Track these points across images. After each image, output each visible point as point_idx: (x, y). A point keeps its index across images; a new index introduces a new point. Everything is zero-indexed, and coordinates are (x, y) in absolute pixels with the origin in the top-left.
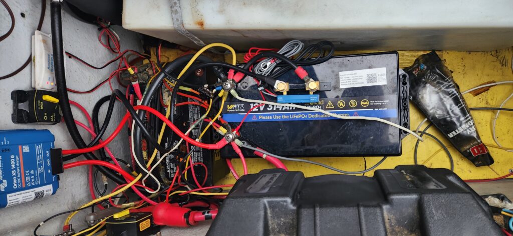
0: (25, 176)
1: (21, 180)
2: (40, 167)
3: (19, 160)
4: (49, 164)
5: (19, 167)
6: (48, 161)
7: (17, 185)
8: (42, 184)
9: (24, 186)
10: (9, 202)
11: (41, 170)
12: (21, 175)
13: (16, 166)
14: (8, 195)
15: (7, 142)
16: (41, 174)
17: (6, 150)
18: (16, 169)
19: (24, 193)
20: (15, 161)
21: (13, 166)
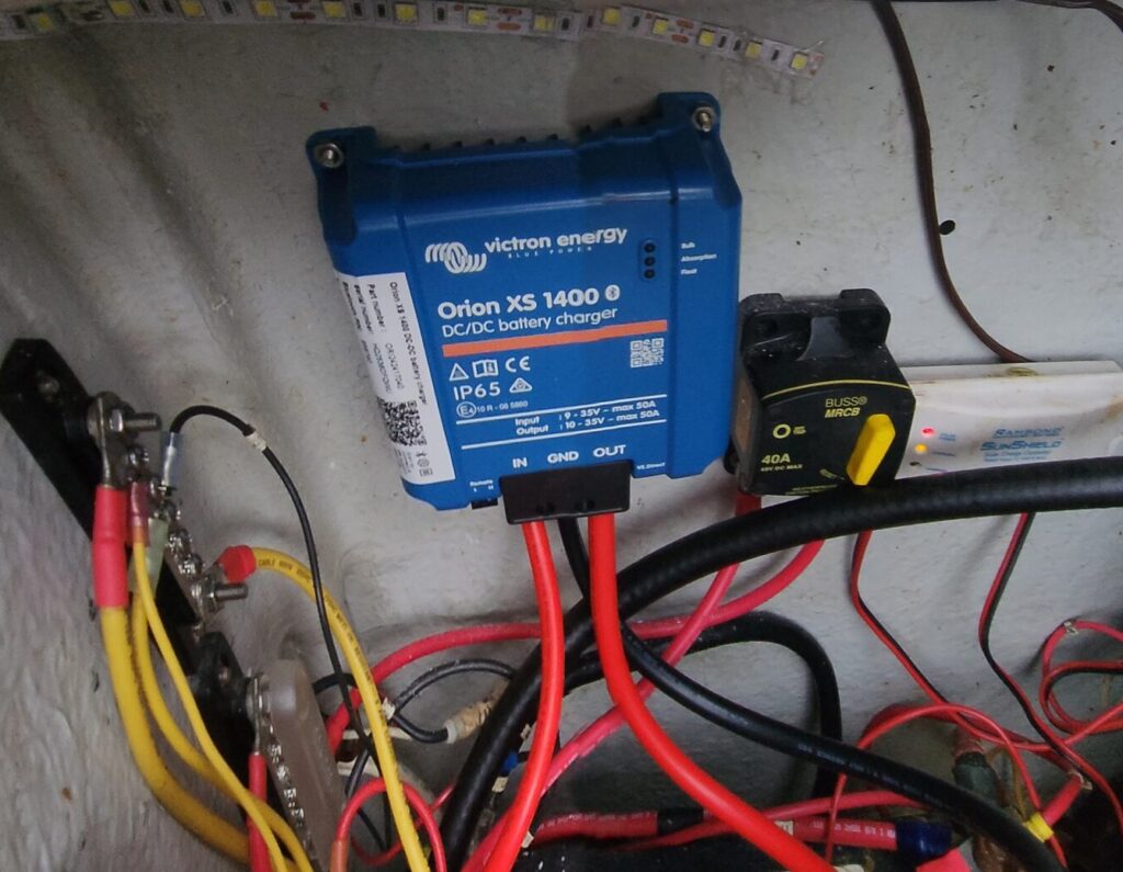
0: (501, 357)
1: (485, 336)
2: (544, 420)
3: (588, 326)
4: (554, 459)
5: (554, 328)
6: (571, 456)
7: (453, 322)
8: (454, 435)
9: (448, 350)
10: (364, 281)
11: (530, 427)
12: (510, 334)
13: (558, 310)
14: (400, 278)
15: (689, 265)
16: (508, 429)
17: (649, 261)
18: (542, 311)
19: (411, 350)
20: (585, 308)
21: (562, 299)
